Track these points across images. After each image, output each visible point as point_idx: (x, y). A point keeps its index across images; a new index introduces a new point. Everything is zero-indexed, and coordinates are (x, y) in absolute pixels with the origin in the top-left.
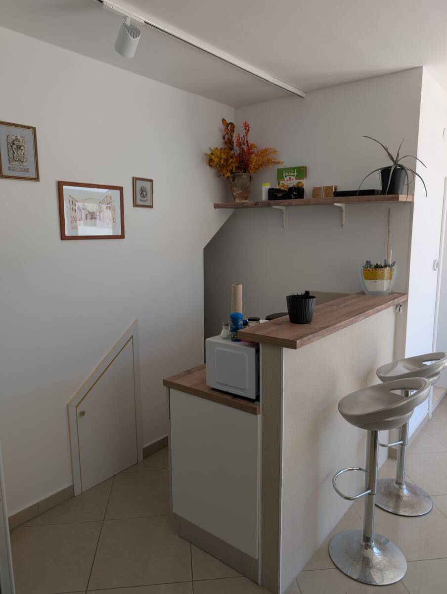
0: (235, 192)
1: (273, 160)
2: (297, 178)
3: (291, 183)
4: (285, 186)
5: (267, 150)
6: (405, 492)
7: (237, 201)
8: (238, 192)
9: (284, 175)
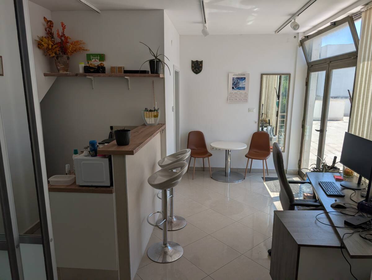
0: (59, 66)
1: (83, 48)
2: (100, 61)
3: (96, 63)
4: (92, 65)
5: (78, 41)
6: (175, 219)
7: (61, 72)
8: (60, 66)
9: (91, 58)
